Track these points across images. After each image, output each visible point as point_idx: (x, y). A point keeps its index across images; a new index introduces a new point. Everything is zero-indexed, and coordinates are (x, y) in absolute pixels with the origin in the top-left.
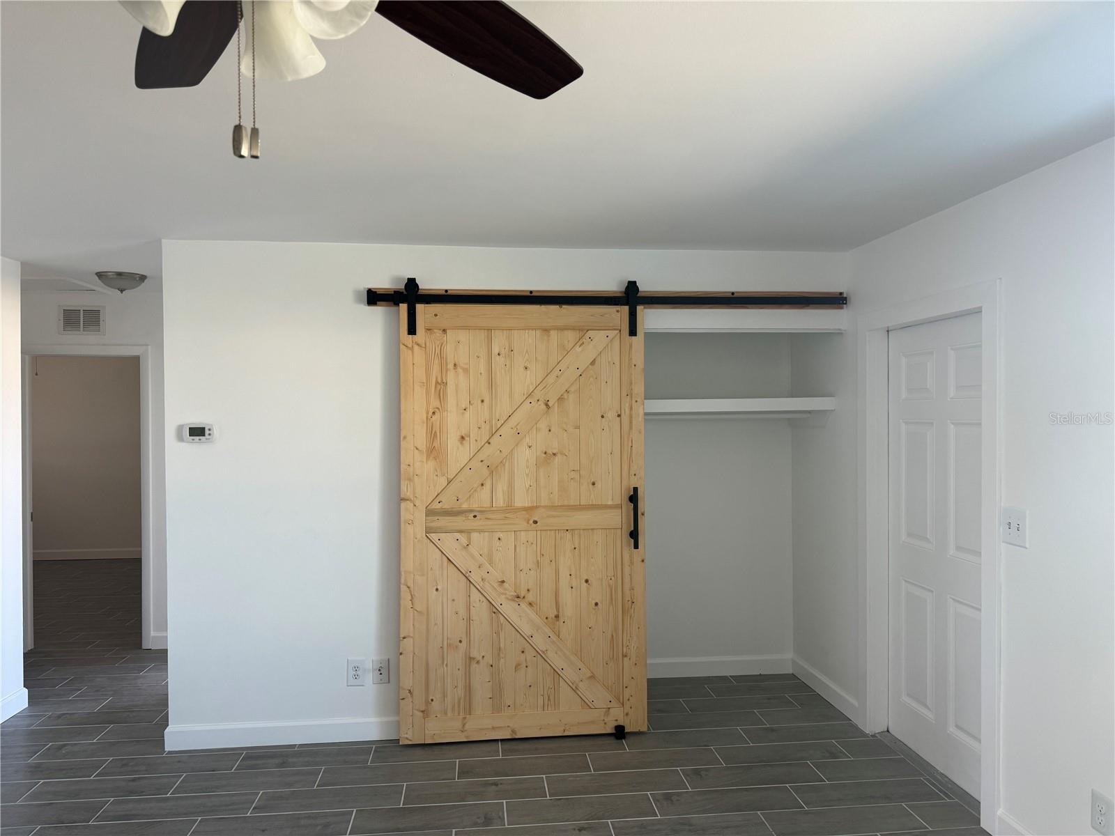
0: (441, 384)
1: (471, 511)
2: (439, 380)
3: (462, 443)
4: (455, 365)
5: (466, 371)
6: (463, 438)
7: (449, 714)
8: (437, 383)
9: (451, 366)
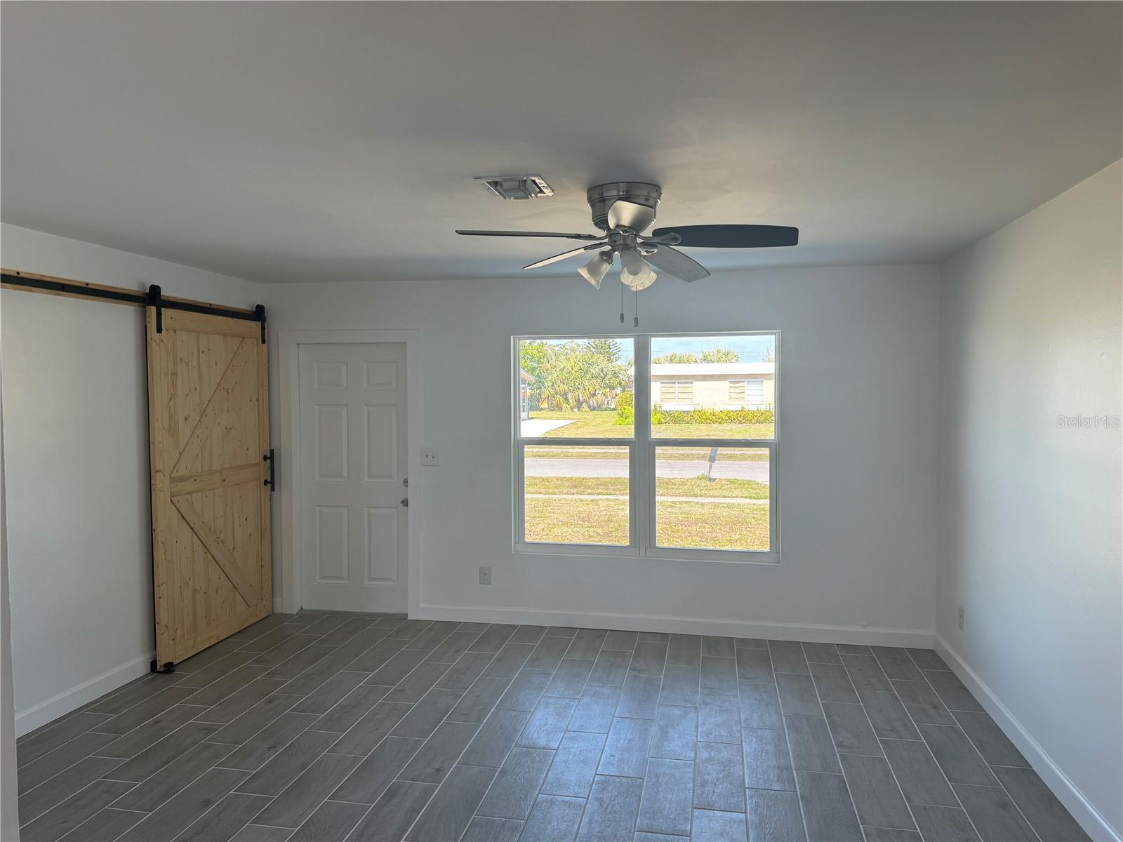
0: (174, 374)
1: (194, 476)
2: (173, 372)
3: (186, 423)
4: (181, 360)
5: (187, 364)
6: (186, 419)
7: (186, 637)
8: (172, 374)
9: (179, 361)
